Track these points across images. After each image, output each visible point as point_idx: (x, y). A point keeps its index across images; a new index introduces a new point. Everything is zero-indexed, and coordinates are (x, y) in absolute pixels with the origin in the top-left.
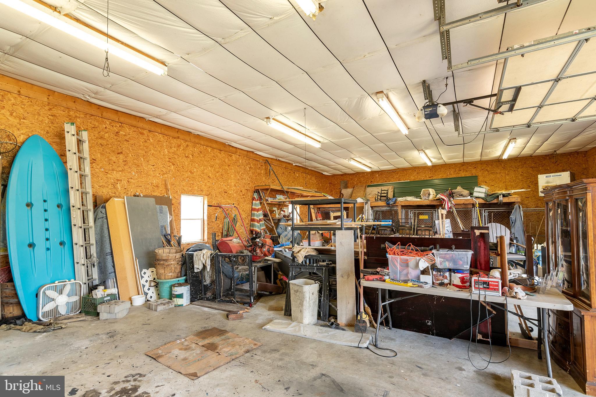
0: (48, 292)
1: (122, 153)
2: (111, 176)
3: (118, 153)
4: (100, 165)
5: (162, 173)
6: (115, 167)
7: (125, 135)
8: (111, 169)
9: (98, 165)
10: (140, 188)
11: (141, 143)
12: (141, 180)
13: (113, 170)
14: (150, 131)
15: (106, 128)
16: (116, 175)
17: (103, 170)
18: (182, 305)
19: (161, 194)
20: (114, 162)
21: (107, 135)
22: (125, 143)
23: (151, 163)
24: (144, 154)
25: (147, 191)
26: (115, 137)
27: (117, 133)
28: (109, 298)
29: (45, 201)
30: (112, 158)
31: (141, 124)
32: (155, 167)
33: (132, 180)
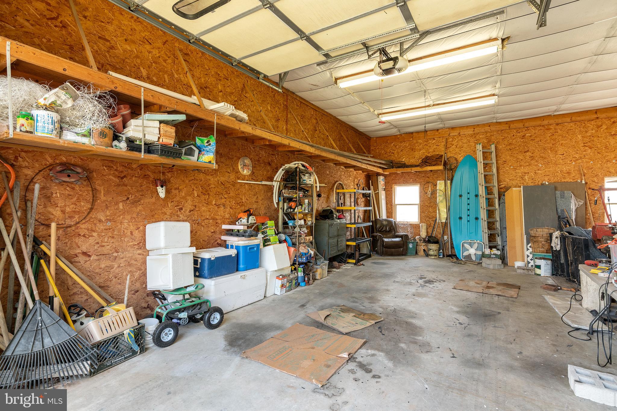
0: (465, 245)
1: (528, 151)
2: (520, 171)
3: (525, 152)
4: (510, 164)
5: (574, 159)
6: (522, 163)
7: (531, 136)
8: (519, 165)
9: (508, 165)
10: (548, 177)
11: (548, 137)
12: (549, 170)
13: (521, 166)
14: (557, 124)
15: (513, 136)
16: (522, 170)
17: (512, 167)
18: (540, 275)
19: (574, 180)
20: (522, 160)
21: (514, 141)
22: (531, 142)
23: (560, 152)
24: (552, 146)
25: (556, 179)
26: (522, 140)
27: (523, 136)
28: (494, 256)
29: (468, 193)
30: (520, 157)
31: (545, 122)
32: (565, 155)
33: (539, 171)
